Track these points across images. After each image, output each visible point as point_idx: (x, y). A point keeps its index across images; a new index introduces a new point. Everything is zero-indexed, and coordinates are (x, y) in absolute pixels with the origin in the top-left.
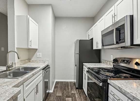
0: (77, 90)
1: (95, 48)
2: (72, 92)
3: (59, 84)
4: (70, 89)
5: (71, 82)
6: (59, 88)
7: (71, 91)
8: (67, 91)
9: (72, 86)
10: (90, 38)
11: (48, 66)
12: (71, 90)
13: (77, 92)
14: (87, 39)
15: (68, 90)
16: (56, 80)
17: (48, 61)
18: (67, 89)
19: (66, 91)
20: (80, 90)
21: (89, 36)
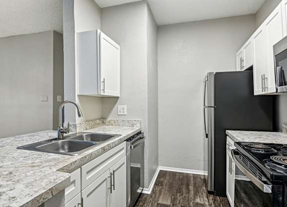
0: (211, 197)
1: (258, 91)
2: (198, 200)
3: (168, 178)
4: (192, 192)
5: (195, 177)
6: (166, 185)
7: (195, 198)
8: (185, 197)
9: (197, 185)
10: (246, 66)
11: (140, 133)
12: (194, 196)
13: (211, 201)
14: (237, 70)
15: (188, 193)
16: (160, 168)
17: (141, 123)
18: (184, 190)
19: (182, 195)
20: (218, 198)
21: (242, 61)
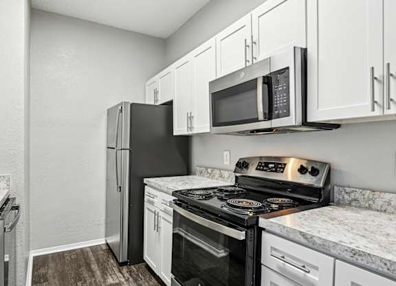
0: (125, 270)
2: (110, 281)
3: (52, 265)
4: (98, 273)
5: (94, 249)
6: (54, 278)
7: (105, 280)
8: (91, 283)
9: (101, 260)
12: (103, 277)
13: (127, 275)
15: (94, 276)
16: (34, 254)
18: (86, 274)
19: (85, 282)
20: (132, 267)
